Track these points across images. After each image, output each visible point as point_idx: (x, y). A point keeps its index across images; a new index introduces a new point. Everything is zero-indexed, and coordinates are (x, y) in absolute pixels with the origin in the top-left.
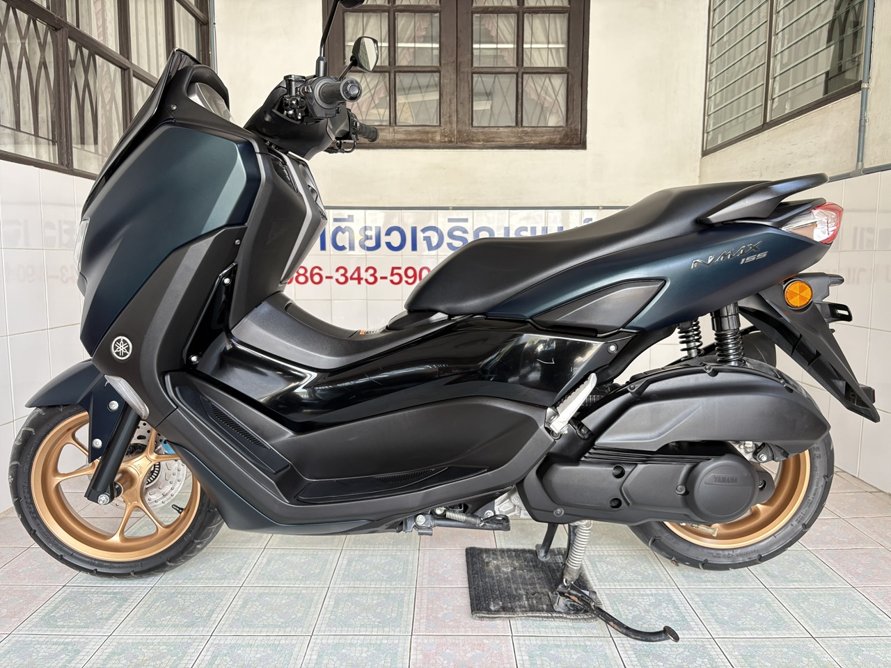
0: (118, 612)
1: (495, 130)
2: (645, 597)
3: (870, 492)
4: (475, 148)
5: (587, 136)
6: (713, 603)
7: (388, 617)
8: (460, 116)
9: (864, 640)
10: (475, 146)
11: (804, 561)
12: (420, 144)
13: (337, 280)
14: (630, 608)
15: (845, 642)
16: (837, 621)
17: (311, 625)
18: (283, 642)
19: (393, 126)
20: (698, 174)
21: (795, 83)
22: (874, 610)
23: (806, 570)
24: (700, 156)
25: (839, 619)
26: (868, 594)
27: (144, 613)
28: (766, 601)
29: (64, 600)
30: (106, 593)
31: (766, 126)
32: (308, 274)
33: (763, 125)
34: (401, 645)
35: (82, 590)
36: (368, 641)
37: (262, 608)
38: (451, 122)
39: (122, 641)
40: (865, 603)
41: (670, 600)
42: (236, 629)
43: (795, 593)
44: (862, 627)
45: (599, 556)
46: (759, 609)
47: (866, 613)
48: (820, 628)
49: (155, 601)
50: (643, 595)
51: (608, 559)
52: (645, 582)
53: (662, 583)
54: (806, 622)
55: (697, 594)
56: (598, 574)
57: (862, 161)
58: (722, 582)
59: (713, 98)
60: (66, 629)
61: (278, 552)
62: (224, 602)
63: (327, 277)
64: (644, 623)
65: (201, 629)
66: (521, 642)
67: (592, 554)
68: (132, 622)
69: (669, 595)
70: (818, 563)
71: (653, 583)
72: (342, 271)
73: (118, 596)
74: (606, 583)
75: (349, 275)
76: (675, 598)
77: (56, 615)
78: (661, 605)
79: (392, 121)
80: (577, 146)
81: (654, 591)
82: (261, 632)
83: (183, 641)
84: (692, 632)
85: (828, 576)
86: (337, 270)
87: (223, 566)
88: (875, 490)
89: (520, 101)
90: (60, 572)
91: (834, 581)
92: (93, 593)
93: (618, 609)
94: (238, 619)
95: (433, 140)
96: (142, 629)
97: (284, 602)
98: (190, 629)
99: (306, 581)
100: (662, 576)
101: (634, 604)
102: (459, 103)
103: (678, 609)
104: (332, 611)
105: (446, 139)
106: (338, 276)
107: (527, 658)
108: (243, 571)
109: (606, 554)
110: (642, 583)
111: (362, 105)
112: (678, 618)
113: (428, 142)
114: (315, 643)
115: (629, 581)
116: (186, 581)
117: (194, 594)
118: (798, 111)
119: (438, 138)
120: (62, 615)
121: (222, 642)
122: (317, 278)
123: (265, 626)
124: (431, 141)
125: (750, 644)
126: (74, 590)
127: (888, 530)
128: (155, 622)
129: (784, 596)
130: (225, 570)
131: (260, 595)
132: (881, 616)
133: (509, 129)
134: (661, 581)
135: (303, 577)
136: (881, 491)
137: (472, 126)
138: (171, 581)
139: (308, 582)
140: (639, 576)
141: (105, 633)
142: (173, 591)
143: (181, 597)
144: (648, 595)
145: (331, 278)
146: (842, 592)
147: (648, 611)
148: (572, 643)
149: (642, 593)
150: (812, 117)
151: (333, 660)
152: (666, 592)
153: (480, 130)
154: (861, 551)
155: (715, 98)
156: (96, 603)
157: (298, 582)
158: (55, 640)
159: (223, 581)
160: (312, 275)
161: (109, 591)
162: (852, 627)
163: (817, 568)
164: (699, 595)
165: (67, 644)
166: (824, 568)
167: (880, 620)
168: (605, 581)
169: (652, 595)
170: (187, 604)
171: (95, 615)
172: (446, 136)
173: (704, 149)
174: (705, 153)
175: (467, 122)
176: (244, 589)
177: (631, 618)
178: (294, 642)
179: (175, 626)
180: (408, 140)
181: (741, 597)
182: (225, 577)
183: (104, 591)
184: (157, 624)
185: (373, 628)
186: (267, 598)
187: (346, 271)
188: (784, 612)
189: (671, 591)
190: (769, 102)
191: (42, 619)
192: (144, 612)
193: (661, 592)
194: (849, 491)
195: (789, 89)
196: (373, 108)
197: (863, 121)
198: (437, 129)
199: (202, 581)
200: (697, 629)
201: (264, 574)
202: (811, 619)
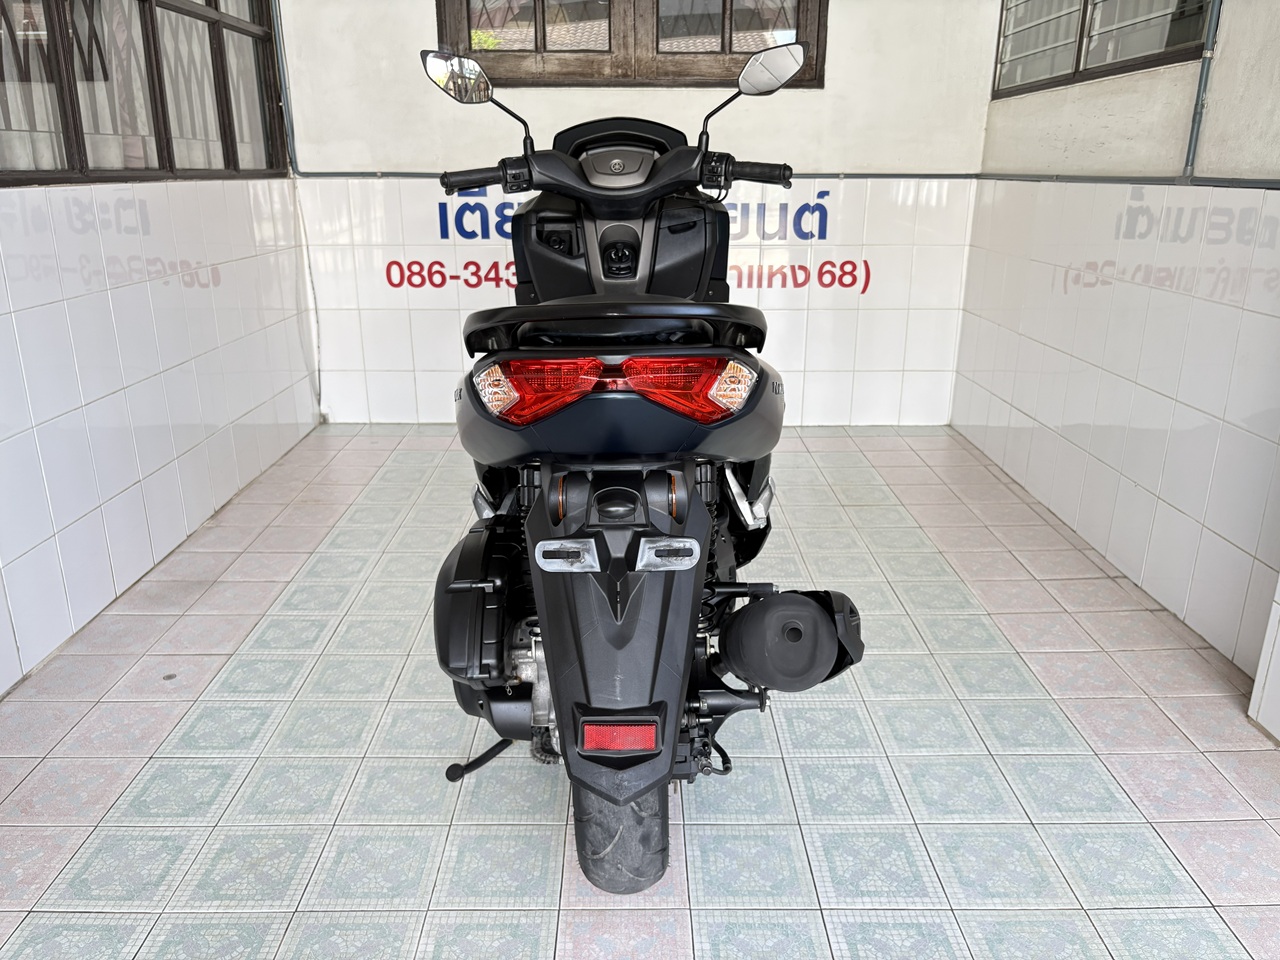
0: (221, 794)
1: (691, 57)
2: (845, 770)
3: (1151, 611)
4: (661, 86)
5: (826, 67)
6: (924, 776)
7: (540, 799)
8: (639, 36)
9: (1091, 828)
10: (662, 82)
11: (1045, 716)
12: (581, 79)
13: (466, 282)
14: (826, 785)
15: (1068, 831)
16: (1066, 802)
17: (449, 811)
18: (417, 833)
19: (540, 53)
20: (984, 126)
21: (1123, 21)
22: (1113, 787)
23: (1043, 729)
24: (989, 98)
25: (1068, 798)
26: (1112, 763)
27: (253, 795)
28: (987, 773)
29: (153, 778)
30: (203, 767)
31: (1078, 76)
32: (425, 273)
33: (1074, 73)
34: (554, 838)
35: (173, 763)
36: (516, 833)
37: (391, 787)
38: (626, 46)
39: (230, 833)
40: (1104, 777)
41: (875, 774)
42: (362, 817)
43: (1023, 761)
44: (1093, 811)
45: (798, 710)
46: (976, 784)
47: (1102, 791)
48: (1042, 811)
49: (264, 777)
50: (843, 767)
51: (808, 715)
52: (848, 748)
53: (869, 750)
54: (1029, 803)
55: (907, 765)
56: (794, 737)
57: (1192, 164)
58: (940, 747)
59: (1013, 9)
60: (161, 819)
61: (406, 706)
62: (344, 780)
63: (452, 277)
64: (839, 806)
65: (321, 816)
66: (694, 832)
67: (790, 706)
68: (239, 807)
69: (874, 767)
70: (1060, 718)
71: (858, 750)
72: (472, 268)
73: (219, 771)
74: (802, 750)
75: (482, 274)
76: (881, 770)
77: (148, 800)
78: (862, 780)
79: (539, 44)
80: (811, 83)
81: (857, 761)
82: (391, 821)
83: (302, 832)
84: (893, 816)
85: (1069, 738)
86: (466, 267)
87: (340, 729)
88: (1158, 607)
89: (728, 12)
90: (143, 738)
91: (1074, 745)
92: (188, 767)
93: (812, 787)
94: (364, 803)
95: (600, 73)
96: (252, 817)
97: (415, 779)
98: (308, 816)
99: (441, 748)
100: (871, 739)
101: (831, 780)
102: (637, 16)
103: (882, 785)
104: (473, 792)
105: (620, 71)
106: (467, 274)
107: (699, 853)
108: (364, 735)
109: (807, 706)
110: (845, 750)
111: (494, 16)
112: (879, 798)
113: (592, 75)
114: (455, 835)
115: (829, 747)
116: (297, 749)
117: (308, 767)
118: (1122, 65)
119: (607, 71)
120: (154, 799)
121: (347, 834)
122: (437, 279)
123: (395, 812)
124: (596, 75)
125: (957, 831)
126: (164, 763)
127: (1159, 671)
128: (267, 807)
129: (1009, 767)
130: (342, 733)
131: (388, 770)
132: (1120, 796)
133: (712, 56)
134: (869, 746)
135: (437, 744)
136: (1165, 610)
137: (658, 52)
138: (278, 750)
139: (443, 751)
140: (843, 740)
141: (209, 822)
142: (283, 763)
143: (293, 772)
144: (849, 767)
145: (457, 278)
146: (1080, 760)
147: (846, 789)
148: (752, 833)
149: (842, 763)
150: (1137, 81)
151: (476, 857)
152: (871, 762)
153: (670, 58)
154: (1117, 702)
155: (1016, 10)
156: (193, 782)
157: (432, 751)
158: (151, 834)
159: (341, 750)
160: (431, 275)
161: (207, 764)
162: (1081, 810)
163: (1058, 725)
164: (909, 766)
165: (166, 838)
166: (1066, 725)
167: (1117, 801)
168: (801, 747)
169: (854, 766)
170: (302, 781)
171: (194, 798)
172: (618, 67)
173: (996, 88)
174: (997, 94)
175: (650, 46)
176: (368, 762)
177: (824, 799)
178: (430, 834)
179: (291, 812)
180: (564, 74)
181: (958, 768)
182: (342, 745)
183: (200, 763)
184: (269, 809)
185: (522, 814)
186: (395, 774)
187: (478, 268)
188: (1005, 789)
189: (878, 761)
190: (1085, 40)
191: (131, 805)
192: (251, 793)
193: (866, 762)
194: (1125, 608)
195: (1114, 27)
196: (511, 20)
197: (1199, 107)
198: (607, 57)
199: (316, 749)
200: (900, 813)
201: (390, 740)
202: (1035, 798)
